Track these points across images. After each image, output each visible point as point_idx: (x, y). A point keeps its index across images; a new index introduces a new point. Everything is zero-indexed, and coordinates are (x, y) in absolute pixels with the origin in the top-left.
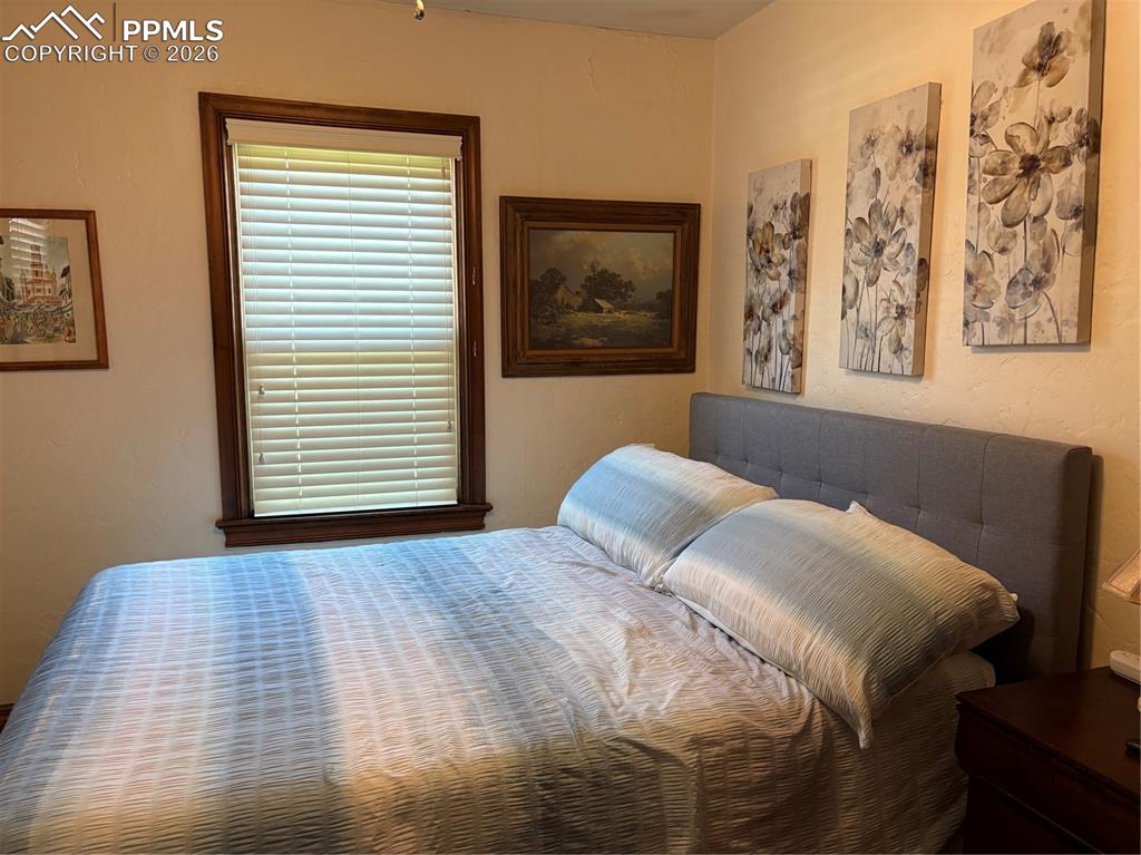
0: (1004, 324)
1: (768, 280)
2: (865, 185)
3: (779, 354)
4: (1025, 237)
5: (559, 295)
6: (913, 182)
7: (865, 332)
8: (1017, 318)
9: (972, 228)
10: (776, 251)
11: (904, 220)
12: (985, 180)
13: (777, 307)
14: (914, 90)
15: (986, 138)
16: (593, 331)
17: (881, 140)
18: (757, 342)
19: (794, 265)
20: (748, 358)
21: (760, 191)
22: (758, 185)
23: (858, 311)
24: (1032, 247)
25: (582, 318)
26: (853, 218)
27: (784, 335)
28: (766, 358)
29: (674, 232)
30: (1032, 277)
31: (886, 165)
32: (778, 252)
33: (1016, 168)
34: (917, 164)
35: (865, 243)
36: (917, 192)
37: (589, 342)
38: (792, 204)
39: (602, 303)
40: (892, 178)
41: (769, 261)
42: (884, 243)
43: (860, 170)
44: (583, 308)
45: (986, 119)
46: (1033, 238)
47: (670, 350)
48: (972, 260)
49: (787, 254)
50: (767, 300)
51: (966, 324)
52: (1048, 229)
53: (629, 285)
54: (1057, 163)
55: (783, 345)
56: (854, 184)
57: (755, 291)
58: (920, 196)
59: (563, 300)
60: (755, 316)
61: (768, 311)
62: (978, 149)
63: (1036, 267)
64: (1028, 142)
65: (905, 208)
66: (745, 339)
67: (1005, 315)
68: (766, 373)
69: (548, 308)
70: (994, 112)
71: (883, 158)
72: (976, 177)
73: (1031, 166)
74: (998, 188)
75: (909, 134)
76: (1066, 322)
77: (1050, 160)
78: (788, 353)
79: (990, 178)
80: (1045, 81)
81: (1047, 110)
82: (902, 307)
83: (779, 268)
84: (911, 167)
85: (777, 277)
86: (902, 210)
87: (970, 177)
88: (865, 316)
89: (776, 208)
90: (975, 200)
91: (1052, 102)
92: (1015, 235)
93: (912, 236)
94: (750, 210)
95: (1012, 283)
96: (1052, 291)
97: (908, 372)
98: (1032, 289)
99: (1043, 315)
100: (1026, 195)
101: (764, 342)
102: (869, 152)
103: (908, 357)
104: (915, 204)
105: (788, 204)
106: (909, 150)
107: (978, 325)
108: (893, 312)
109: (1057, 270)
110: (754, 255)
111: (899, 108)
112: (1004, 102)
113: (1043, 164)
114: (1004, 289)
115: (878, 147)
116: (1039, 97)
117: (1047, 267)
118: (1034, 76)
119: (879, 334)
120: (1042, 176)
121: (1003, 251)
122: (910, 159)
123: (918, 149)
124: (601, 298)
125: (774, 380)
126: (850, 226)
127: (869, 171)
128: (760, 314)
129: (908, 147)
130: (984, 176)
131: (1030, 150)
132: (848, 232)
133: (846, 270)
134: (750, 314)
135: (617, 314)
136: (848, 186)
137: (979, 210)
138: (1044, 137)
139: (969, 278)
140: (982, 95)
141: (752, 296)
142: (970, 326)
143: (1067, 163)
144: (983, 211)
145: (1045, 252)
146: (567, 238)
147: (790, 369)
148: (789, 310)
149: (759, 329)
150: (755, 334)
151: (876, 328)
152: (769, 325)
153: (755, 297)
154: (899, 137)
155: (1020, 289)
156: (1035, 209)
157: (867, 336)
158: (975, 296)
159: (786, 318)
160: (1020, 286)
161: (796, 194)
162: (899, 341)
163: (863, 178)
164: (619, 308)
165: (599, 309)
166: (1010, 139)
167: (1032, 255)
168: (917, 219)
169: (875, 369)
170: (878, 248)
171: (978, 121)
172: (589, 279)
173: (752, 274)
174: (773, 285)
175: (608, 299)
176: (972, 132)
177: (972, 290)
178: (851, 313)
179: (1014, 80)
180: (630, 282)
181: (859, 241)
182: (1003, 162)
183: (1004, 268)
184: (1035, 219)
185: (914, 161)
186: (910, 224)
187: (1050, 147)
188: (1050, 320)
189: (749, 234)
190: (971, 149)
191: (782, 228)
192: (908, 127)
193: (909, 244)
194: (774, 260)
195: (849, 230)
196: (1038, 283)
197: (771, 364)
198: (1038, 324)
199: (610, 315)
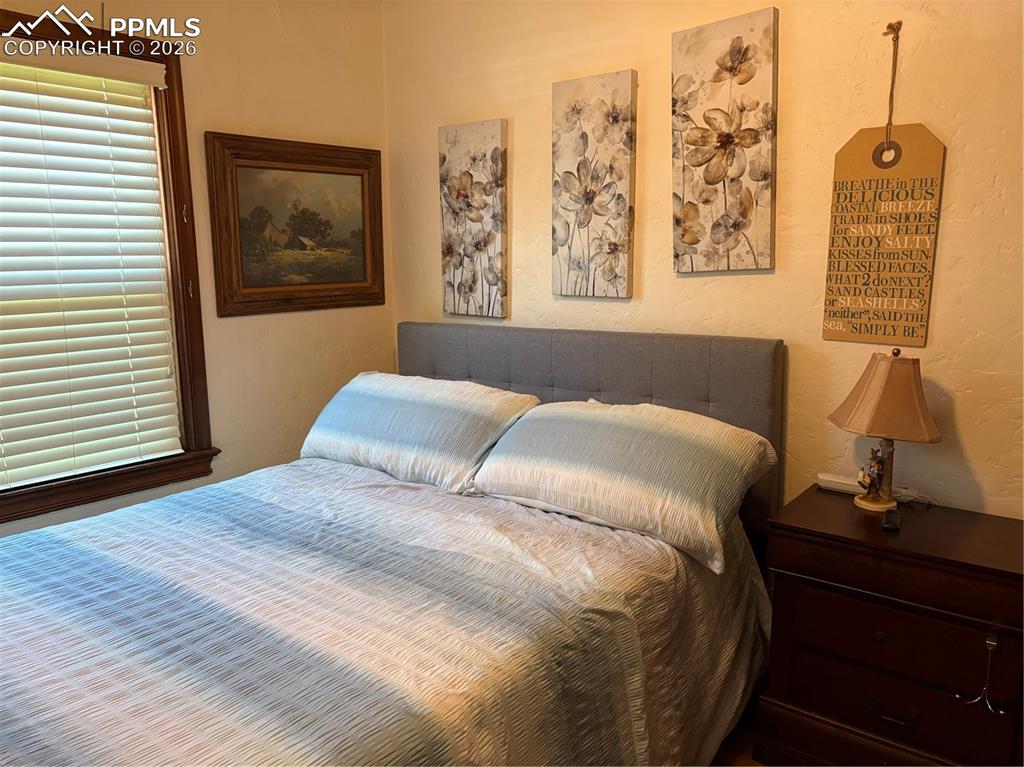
0: (710, 256)
1: (468, 221)
2: (573, 145)
3: (486, 285)
4: (725, 192)
5: (267, 233)
6: (621, 146)
7: (577, 265)
8: (721, 251)
9: (678, 184)
10: (476, 197)
11: (614, 175)
12: (688, 149)
13: (480, 245)
14: (618, 73)
15: (687, 118)
16: (300, 267)
17: (586, 110)
18: (459, 276)
19: (498, 209)
20: (449, 290)
21: (454, 143)
22: (451, 138)
23: (569, 248)
24: (731, 199)
25: (289, 256)
26: (560, 170)
27: (491, 269)
28: (471, 289)
29: (362, 175)
30: (731, 222)
31: (593, 130)
32: (477, 199)
33: (714, 141)
34: (624, 132)
35: (574, 192)
36: (626, 154)
37: (297, 278)
38: (492, 157)
39: (306, 241)
40: (600, 141)
41: (469, 205)
42: (594, 193)
43: (565, 132)
44: (290, 246)
45: (686, 103)
46: (732, 193)
47: (365, 284)
48: (679, 208)
49: (489, 200)
50: (468, 239)
51: (676, 256)
52: (744, 187)
53: (327, 224)
54: (748, 140)
55: (490, 277)
56: (560, 143)
57: (454, 231)
58: (628, 157)
59: (271, 237)
60: (455, 254)
61: (470, 249)
62: (680, 125)
63: (735, 214)
64: (724, 124)
65: (615, 166)
66: (444, 273)
67: (711, 250)
68: (471, 302)
69: (258, 246)
70: (692, 98)
71: (591, 124)
72: (680, 146)
73: (726, 141)
74: (700, 156)
75: (614, 107)
76: (761, 254)
77: (742, 138)
78: (496, 284)
79: (692, 147)
80: (736, 80)
81: (739, 102)
82: (615, 245)
83: (481, 212)
84: (618, 133)
85: (480, 219)
86: (611, 167)
87: (674, 145)
88: (577, 252)
89: (474, 160)
90: (680, 163)
91: (743, 96)
92: (716, 191)
93: (622, 187)
94: (443, 159)
95: (716, 225)
96: (748, 232)
97: (623, 294)
98: (732, 230)
99: (742, 248)
100: (724, 162)
101: (468, 275)
102: (574, 119)
103: (622, 285)
104: (623, 162)
105: (488, 157)
106: (616, 120)
107: (687, 258)
108: (606, 248)
109: (752, 216)
110: (450, 199)
111: (603, 86)
112: (701, 91)
113: (737, 141)
114: (708, 230)
115: (583, 116)
116: (730, 91)
117: (744, 214)
118: (726, 75)
119: (592, 266)
120: (737, 149)
121: (706, 202)
122: (617, 127)
123: (625, 120)
124: (305, 236)
125: (481, 307)
126: (557, 178)
127: (575, 134)
128: (461, 252)
129: (614, 118)
130: (687, 145)
131: (725, 129)
132: (556, 183)
133: (555, 214)
134: (448, 250)
135: (319, 251)
136: (554, 145)
137: (684, 170)
138: (737, 121)
139: (678, 222)
140: (681, 85)
141: (450, 236)
142: (680, 258)
143: (756, 141)
144: (687, 172)
145: (741, 203)
146: (271, 177)
147: (499, 297)
148: (495, 248)
149: (461, 264)
150: (456, 268)
151: (589, 261)
152: (472, 260)
153: (454, 236)
154: (605, 109)
155: (722, 230)
156: (732, 172)
157: (580, 268)
158: (683, 235)
159: (491, 254)
160: (723, 228)
161: (496, 149)
162: (612, 270)
163: (570, 140)
164: (320, 245)
165: (303, 247)
166: (707, 120)
167: (731, 206)
168: (626, 174)
169: (590, 293)
170: (589, 197)
171: (679, 104)
172: (293, 217)
173: (449, 216)
174: (476, 227)
175: (311, 238)
176: (674, 112)
177: (680, 231)
178: (563, 251)
179: (710, 76)
180: (328, 221)
181: (568, 190)
182: (703, 137)
183: (708, 215)
184: (732, 180)
185: (621, 129)
186: (620, 179)
187: (743, 128)
188: (748, 253)
189: (443, 181)
190: (673, 124)
191: (482, 176)
192: (613, 102)
193: (620, 196)
194: (475, 204)
195: (556, 181)
196: (737, 226)
197: (478, 294)
198: (739, 256)
199: (312, 252)
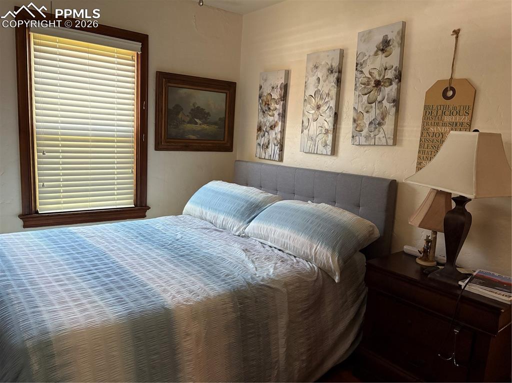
0: (367, 138)
1: (268, 116)
2: (313, 83)
3: (273, 146)
4: (375, 108)
5: (180, 116)
6: (333, 84)
7: (311, 139)
8: (372, 136)
9: (356, 103)
11: (330, 98)
12: (361, 86)
13: (272, 127)
14: (334, 50)
15: (362, 72)
16: (194, 132)
17: (320, 67)
18: (263, 141)
19: (281, 111)
20: (258, 147)
21: (266, 80)
22: (265, 78)
23: (309, 130)
24: (378, 111)
25: (190, 126)
26: (307, 94)
27: (276, 139)
28: (267, 147)
29: (226, 93)
30: (378, 122)
31: (322, 77)
32: (273, 106)
33: (372, 83)
34: (335, 78)
35: (312, 105)
36: (335, 88)
37: (192, 137)
38: (280, 87)
39: (197, 121)
40: (325, 81)
41: (269, 109)
42: (321, 105)
43: (311, 77)
44: (190, 122)
45: (362, 65)
46: (378, 109)
47: (223, 142)
48: (356, 114)
49: (278, 106)
50: (268, 124)
51: (353, 137)
52: (384, 106)
53: (208, 114)
54: (387, 84)
55: (275, 142)
56: (308, 82)
57: (262, 120)
58: (336, 89)
59: (181, 118)
60: (262, 131)
61: (268, 129)
62: (359, 76)
63: (379, 118)
64: (377, 75)
65: (330, 93)
66: (257, 139)
67: (368, 135)
68: (267, 153)
69: (175, 121)
70: (365, 63)
71: (321, 73)
72: (358, 85)
73: (378, 83)
74: (366, 90)
75: (332, 66)
76: (389, 138)
77: (385, 82)
78: (277, 145)
79: (363, 86)
80: (384, 55)
81: (384, 65)
82: (328, 130)
83: (274, 112)
84: (333, 78)
85: (273, 115)
86: (328, 94)
87: (356, 85)
88: (311, 133)
89: (273, 88)
90: (357, 93)
91: (386, 63)
92: (372, 107)
93: (332, 104)
94: (261, 87)
95: (371, 123)
96: (384, 127)
97: (329, 153)
98: (377, 126)
99: (381, 135)
100: (376, 93)
101: (266, 141)
102: (315, 71)
103: (329, 149)
104: (333, 92)
105: (279, 87)
106: (332, 72)
107: (357, 138)
108: (324, 131)
109: (386, 120)
110: (262, 106)
111: (328, 56)
112: (368, 60)
113: (382, 84)
114: (367, 126)
115: (319, 69)
116: (381, 61)
117: (383, 119)
118: (380, 53)
119: (317, 139)
120: (382, 88)
121: (367, 112)
122: (332, 75)
123: (335, 72)
124: (197, 119)
125: (270, 156)
127: (315, 78)
128: (265, 130)
129: (331, 71)
130: (361, 85)
131: (378, 78)
132: (305, 100)
133: (304, 114)
134: (260, 129)
135: (203, 126)
136: (305, 83)
137: (359, 96)
138: (383, 74)
139: (355, 121)
140: (360, 57)
141: (261, 122)
142: (355, 138)
143: (391, 84)
144: (360, 97)
145: (382, 114)
146: (184, 92)
147: (278, 152)
148: (278, 128)
149: (264, 135)
150: (262, 137)
151: (316, 137)
152: (269, 134)
153: (262, 122)
154: (328, 67)
155: (373, 126)
156: (379, 98)
157: (312, 140)
158: (356, 127)
159: (276, 132)
160: (373, 125)
161: (282, 83)
162: (325, 142)
163: (312, 80)
164: (204, 123)
165: (196, 123)
166: (370, 73)
167: (378, 114)
168: (334, 97)
169: (315, 152)
170: (318, 107)
171: (359, 65)
172: (192, 110)
173: (261, 113)
174: (271, 119)
175: (200, 119)
176: (356, 69)
177: (355, 125)
178: (306, 132)
179: (372, 53)
181: (310, 104)
182: (368, 81)
183: (367, 118)
184: (379, 102)
185: (334, 76)
186: (332, 99)
187: (385, 78)
188: (383, 137)
189: (260, 97)
190: (356, 75)
191: (276, 95)
192: (331, 64)
193: (331, 107)
194: (272, 108)
195: (306, 99)
196: (380, 124)
197: (269, 150)
198: (379, 138)
199: (199, 126)
